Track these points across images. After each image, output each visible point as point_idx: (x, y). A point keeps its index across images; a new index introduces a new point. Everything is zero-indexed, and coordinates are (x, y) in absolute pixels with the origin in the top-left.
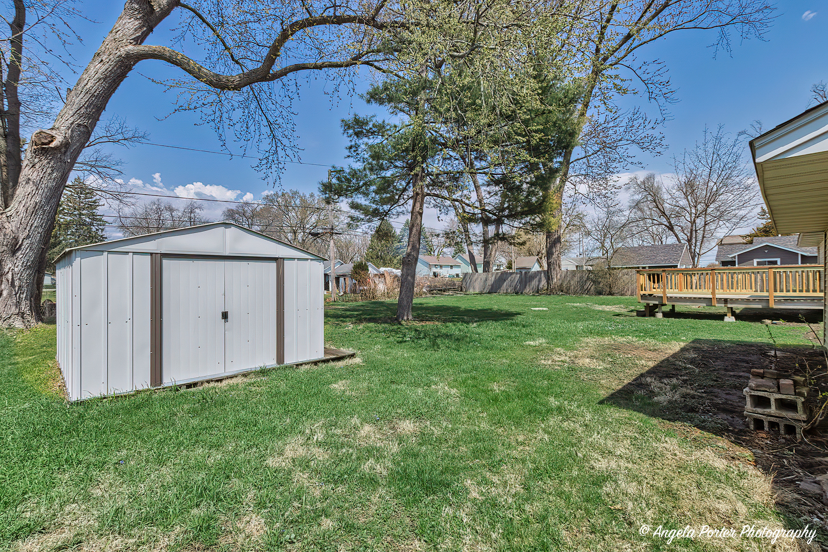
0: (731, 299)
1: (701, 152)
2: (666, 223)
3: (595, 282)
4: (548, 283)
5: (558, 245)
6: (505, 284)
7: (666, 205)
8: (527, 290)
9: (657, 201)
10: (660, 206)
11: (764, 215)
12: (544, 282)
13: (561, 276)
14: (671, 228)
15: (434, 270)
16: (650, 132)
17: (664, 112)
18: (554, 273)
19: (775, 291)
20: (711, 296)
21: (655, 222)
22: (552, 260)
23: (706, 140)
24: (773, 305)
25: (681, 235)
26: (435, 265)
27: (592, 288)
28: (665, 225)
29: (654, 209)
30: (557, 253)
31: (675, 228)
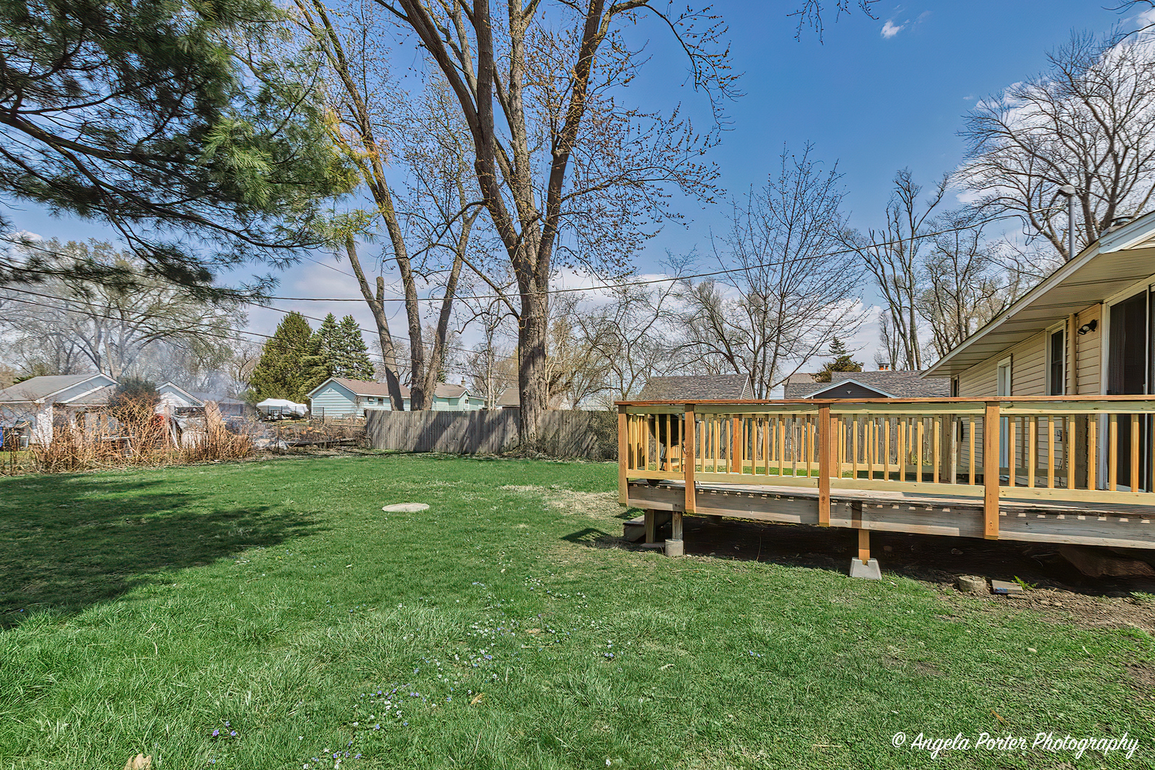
0: (873, 503)
1: (775, 195)
2: (724, 350)
3: (601, 434)
4: (520, 435)
5: (540, 361)
6: (444, 434)
7: (725, 325)
8: (482, 449)
9: (714, 318)
10: (718, 327)
11: (835, 348)
12: (512, 434)
13: (543, 421)
14: (730, 358)
15: (366, 405)
16: (697, 160)
17: (718, 114)
18: (530, 416)
19: (1004, 482)
20: (815, 491)
21: (712, 349)
22: (527, 389)
23: (786, 172)
24: (995, 530)
25: (742, 369)
26: (369, 397)
27: (596, 446)
28: (724, 354)
29: (712, 330)
30: (536, 376)
31: (736, 359)
